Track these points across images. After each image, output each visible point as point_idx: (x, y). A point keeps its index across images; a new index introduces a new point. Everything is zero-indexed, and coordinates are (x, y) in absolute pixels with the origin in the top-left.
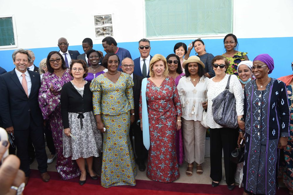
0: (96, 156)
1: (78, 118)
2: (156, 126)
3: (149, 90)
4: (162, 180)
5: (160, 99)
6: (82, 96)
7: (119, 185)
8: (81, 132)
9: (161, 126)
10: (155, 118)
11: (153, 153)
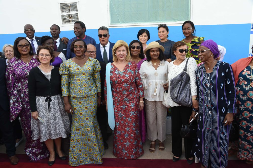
0: (64, 137)
1: (46, 101)
2: (120, 107)
3: (113, 74)
4: (127, 157)
5: (123, 83)
6: (49, 80)
7: (87, 164)
8: (49, 114)
9: (125, 107)
10: (119, 100)
11: (118, 133)
